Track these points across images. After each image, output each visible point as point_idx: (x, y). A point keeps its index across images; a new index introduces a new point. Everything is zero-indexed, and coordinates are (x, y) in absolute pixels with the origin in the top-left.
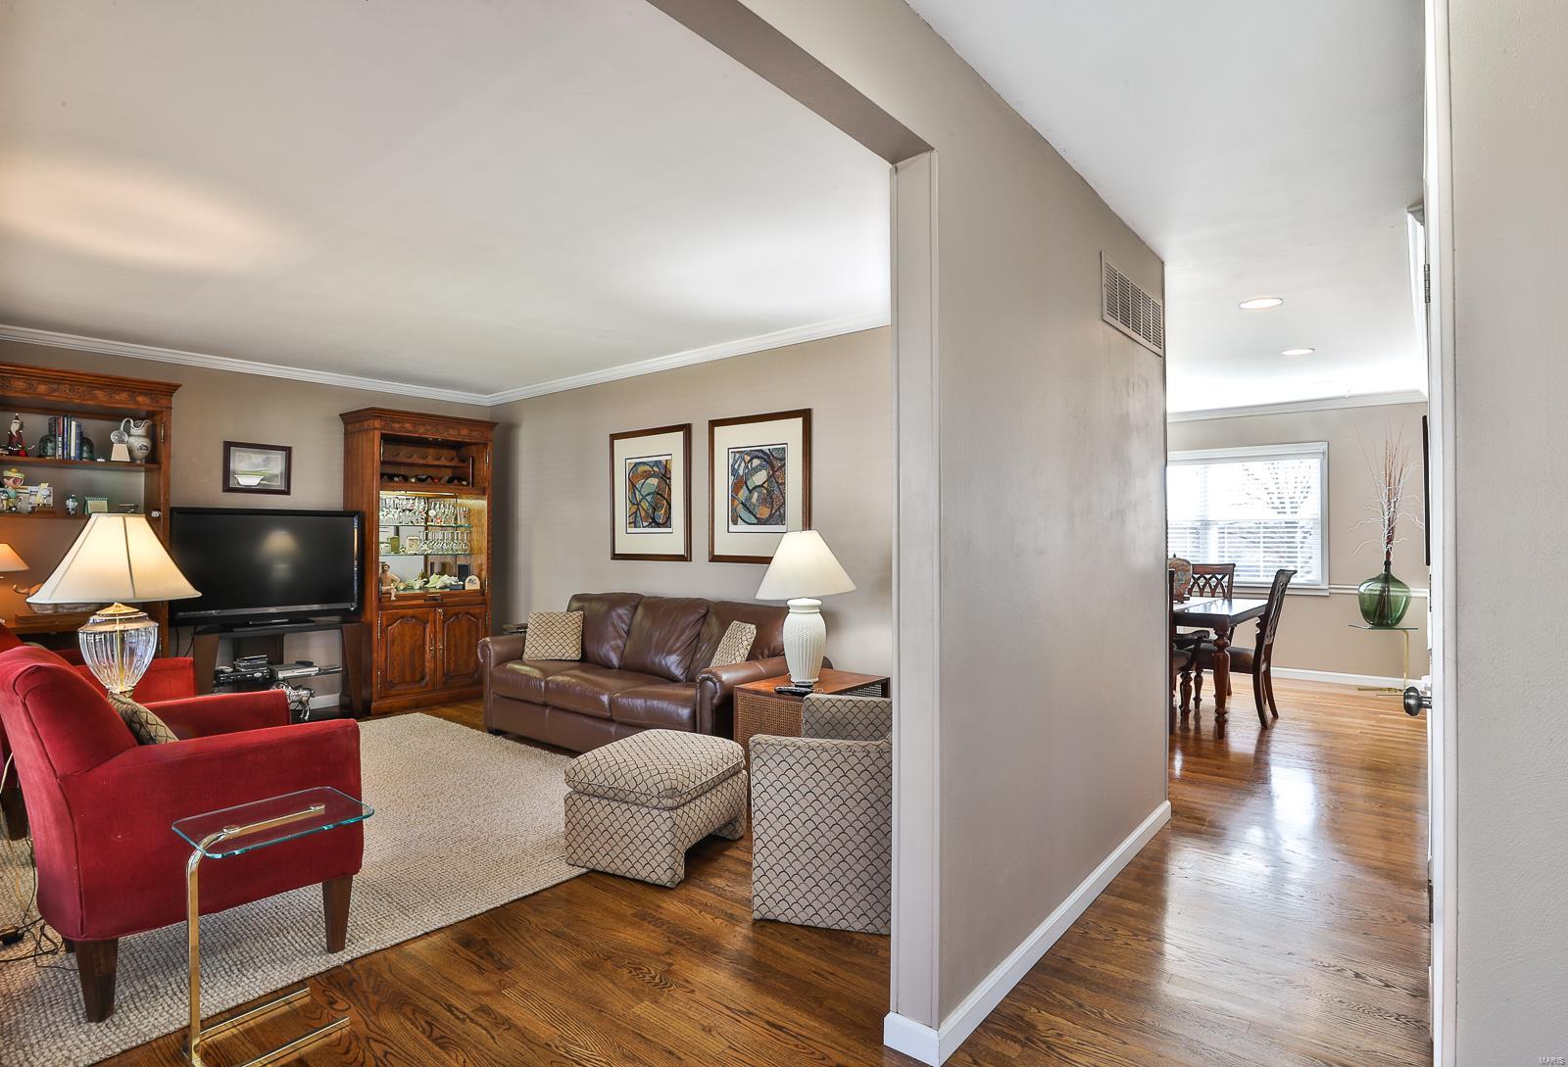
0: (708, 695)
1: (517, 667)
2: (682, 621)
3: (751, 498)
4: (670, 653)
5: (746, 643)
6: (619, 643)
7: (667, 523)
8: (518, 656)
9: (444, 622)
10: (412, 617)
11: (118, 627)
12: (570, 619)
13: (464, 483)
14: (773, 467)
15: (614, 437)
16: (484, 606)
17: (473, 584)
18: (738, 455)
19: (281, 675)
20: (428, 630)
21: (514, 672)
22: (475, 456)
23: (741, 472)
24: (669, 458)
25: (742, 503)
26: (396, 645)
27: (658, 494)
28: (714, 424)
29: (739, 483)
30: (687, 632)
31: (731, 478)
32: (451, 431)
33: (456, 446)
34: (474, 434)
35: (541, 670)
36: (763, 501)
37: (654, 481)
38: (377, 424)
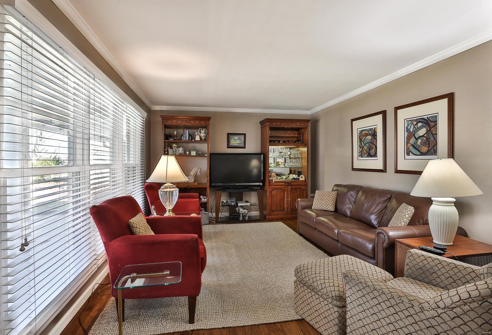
0: (381, 241)
1: (308, 211)
2: (378, 200)
3: (417, 142)
4: (372, 214)
5: (407, 216)
6: (351, 206)
7: (375, 155)
8: (310, 207)
9: (291, 191)
10: (280, 189)
11: (169, 190)
12: (332, 194)
13: (300, 142)
14: (429, 125)
15: (353, 120)
16: (306, 186)
17: (302, 178)
18: (410, 122)
19: (239, 205)
20: (285, 194)
21: (306, 213)
22: (303, 132)
23: (411, 130)
24: (376, 126)
25: (412, 145)
26: (274, 198)
27: (371, 143)
28: (397, 109)
29: (410, 135)
30: (380, 205)
31: (406, 133)
32: (293, 124)
33: (298, 129)
34: (302, 124)
35: (316, 213)
36: (423, 144)
37: (369, 137)
38: (268, 124)
